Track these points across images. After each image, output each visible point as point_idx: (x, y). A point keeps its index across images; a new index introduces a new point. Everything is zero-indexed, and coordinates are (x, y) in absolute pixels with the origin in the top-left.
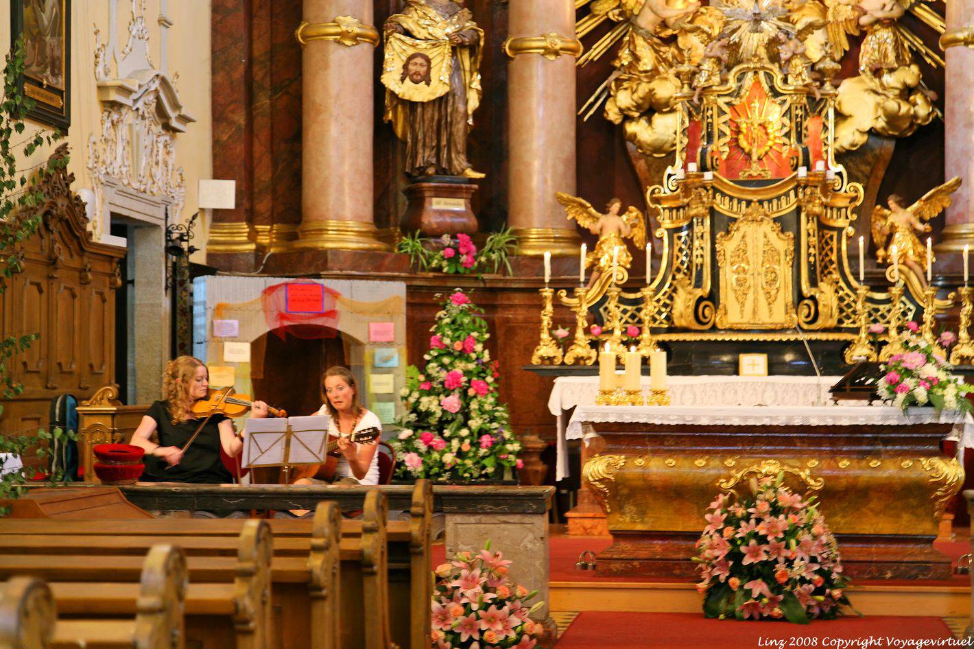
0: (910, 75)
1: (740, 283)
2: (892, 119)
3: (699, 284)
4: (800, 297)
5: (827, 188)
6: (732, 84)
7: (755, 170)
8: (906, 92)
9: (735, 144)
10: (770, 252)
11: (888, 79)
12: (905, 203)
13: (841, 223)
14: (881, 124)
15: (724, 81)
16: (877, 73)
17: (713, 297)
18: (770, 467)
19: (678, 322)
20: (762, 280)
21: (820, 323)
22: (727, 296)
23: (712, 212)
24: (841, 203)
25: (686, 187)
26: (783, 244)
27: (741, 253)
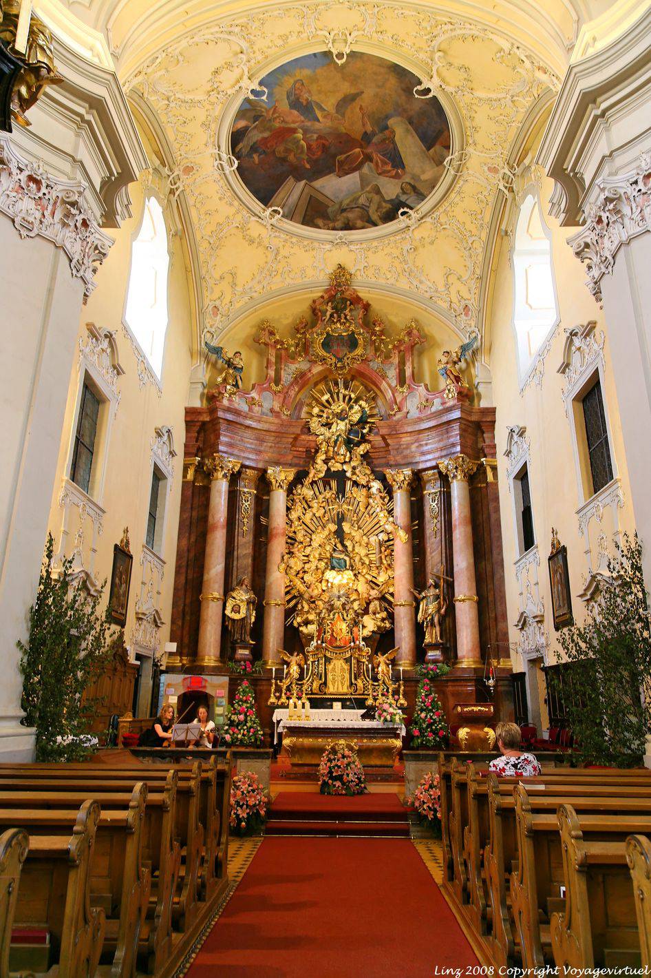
0: (384, 614)
1: (333, 679)
2: (379, 627)
3: (321, 679)
4: (351, 684)
5: (360, 649)
6: (331, 616)
7: (338, 643)
8: (383, 620)
9: (332, 635)
10: (342, 669)
11: (378, 616)
12: (383, 655)
13: (364, 660)
14: (376, 629)
15: (329, 615)
16: (374, 614)
17: (325, 683)
18: (342, 742)
19: (314, 691)
20: (340, 678)
21: (358, 692)
22: (330, 684)
23: (325, 656)
24: (364, 654)
25: (317, 648)
26: (346, 667)
27: (334, 669)
